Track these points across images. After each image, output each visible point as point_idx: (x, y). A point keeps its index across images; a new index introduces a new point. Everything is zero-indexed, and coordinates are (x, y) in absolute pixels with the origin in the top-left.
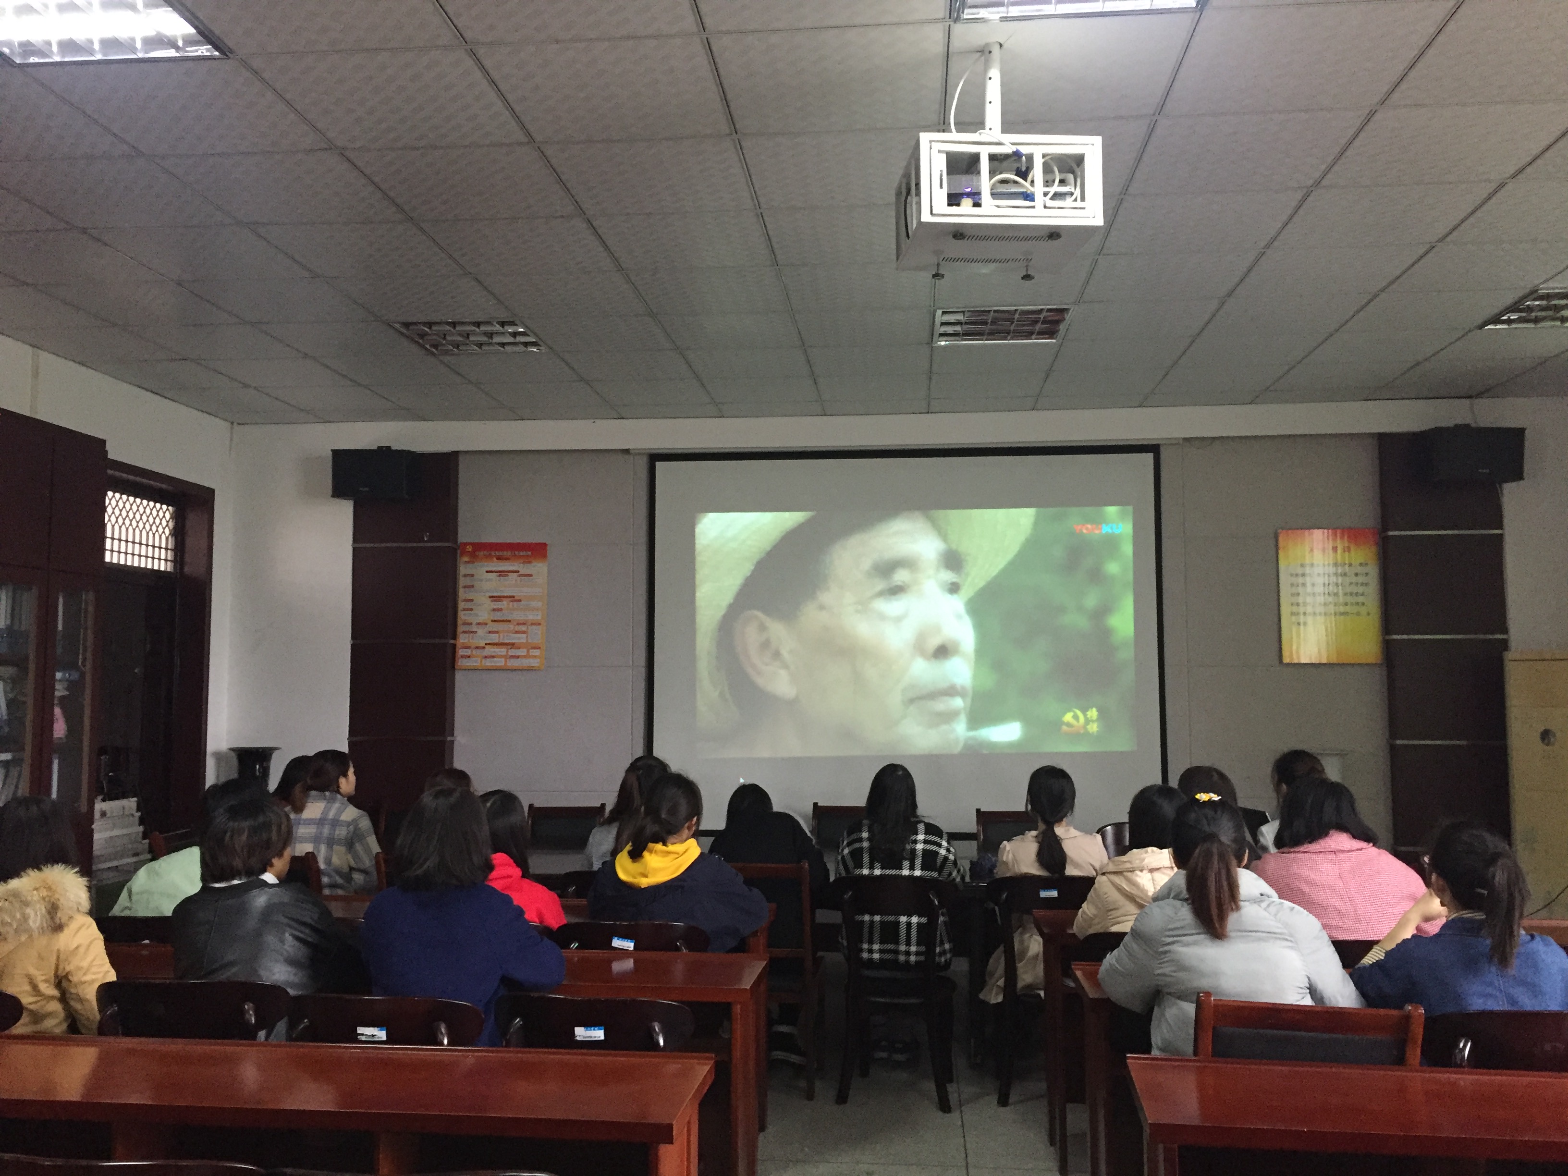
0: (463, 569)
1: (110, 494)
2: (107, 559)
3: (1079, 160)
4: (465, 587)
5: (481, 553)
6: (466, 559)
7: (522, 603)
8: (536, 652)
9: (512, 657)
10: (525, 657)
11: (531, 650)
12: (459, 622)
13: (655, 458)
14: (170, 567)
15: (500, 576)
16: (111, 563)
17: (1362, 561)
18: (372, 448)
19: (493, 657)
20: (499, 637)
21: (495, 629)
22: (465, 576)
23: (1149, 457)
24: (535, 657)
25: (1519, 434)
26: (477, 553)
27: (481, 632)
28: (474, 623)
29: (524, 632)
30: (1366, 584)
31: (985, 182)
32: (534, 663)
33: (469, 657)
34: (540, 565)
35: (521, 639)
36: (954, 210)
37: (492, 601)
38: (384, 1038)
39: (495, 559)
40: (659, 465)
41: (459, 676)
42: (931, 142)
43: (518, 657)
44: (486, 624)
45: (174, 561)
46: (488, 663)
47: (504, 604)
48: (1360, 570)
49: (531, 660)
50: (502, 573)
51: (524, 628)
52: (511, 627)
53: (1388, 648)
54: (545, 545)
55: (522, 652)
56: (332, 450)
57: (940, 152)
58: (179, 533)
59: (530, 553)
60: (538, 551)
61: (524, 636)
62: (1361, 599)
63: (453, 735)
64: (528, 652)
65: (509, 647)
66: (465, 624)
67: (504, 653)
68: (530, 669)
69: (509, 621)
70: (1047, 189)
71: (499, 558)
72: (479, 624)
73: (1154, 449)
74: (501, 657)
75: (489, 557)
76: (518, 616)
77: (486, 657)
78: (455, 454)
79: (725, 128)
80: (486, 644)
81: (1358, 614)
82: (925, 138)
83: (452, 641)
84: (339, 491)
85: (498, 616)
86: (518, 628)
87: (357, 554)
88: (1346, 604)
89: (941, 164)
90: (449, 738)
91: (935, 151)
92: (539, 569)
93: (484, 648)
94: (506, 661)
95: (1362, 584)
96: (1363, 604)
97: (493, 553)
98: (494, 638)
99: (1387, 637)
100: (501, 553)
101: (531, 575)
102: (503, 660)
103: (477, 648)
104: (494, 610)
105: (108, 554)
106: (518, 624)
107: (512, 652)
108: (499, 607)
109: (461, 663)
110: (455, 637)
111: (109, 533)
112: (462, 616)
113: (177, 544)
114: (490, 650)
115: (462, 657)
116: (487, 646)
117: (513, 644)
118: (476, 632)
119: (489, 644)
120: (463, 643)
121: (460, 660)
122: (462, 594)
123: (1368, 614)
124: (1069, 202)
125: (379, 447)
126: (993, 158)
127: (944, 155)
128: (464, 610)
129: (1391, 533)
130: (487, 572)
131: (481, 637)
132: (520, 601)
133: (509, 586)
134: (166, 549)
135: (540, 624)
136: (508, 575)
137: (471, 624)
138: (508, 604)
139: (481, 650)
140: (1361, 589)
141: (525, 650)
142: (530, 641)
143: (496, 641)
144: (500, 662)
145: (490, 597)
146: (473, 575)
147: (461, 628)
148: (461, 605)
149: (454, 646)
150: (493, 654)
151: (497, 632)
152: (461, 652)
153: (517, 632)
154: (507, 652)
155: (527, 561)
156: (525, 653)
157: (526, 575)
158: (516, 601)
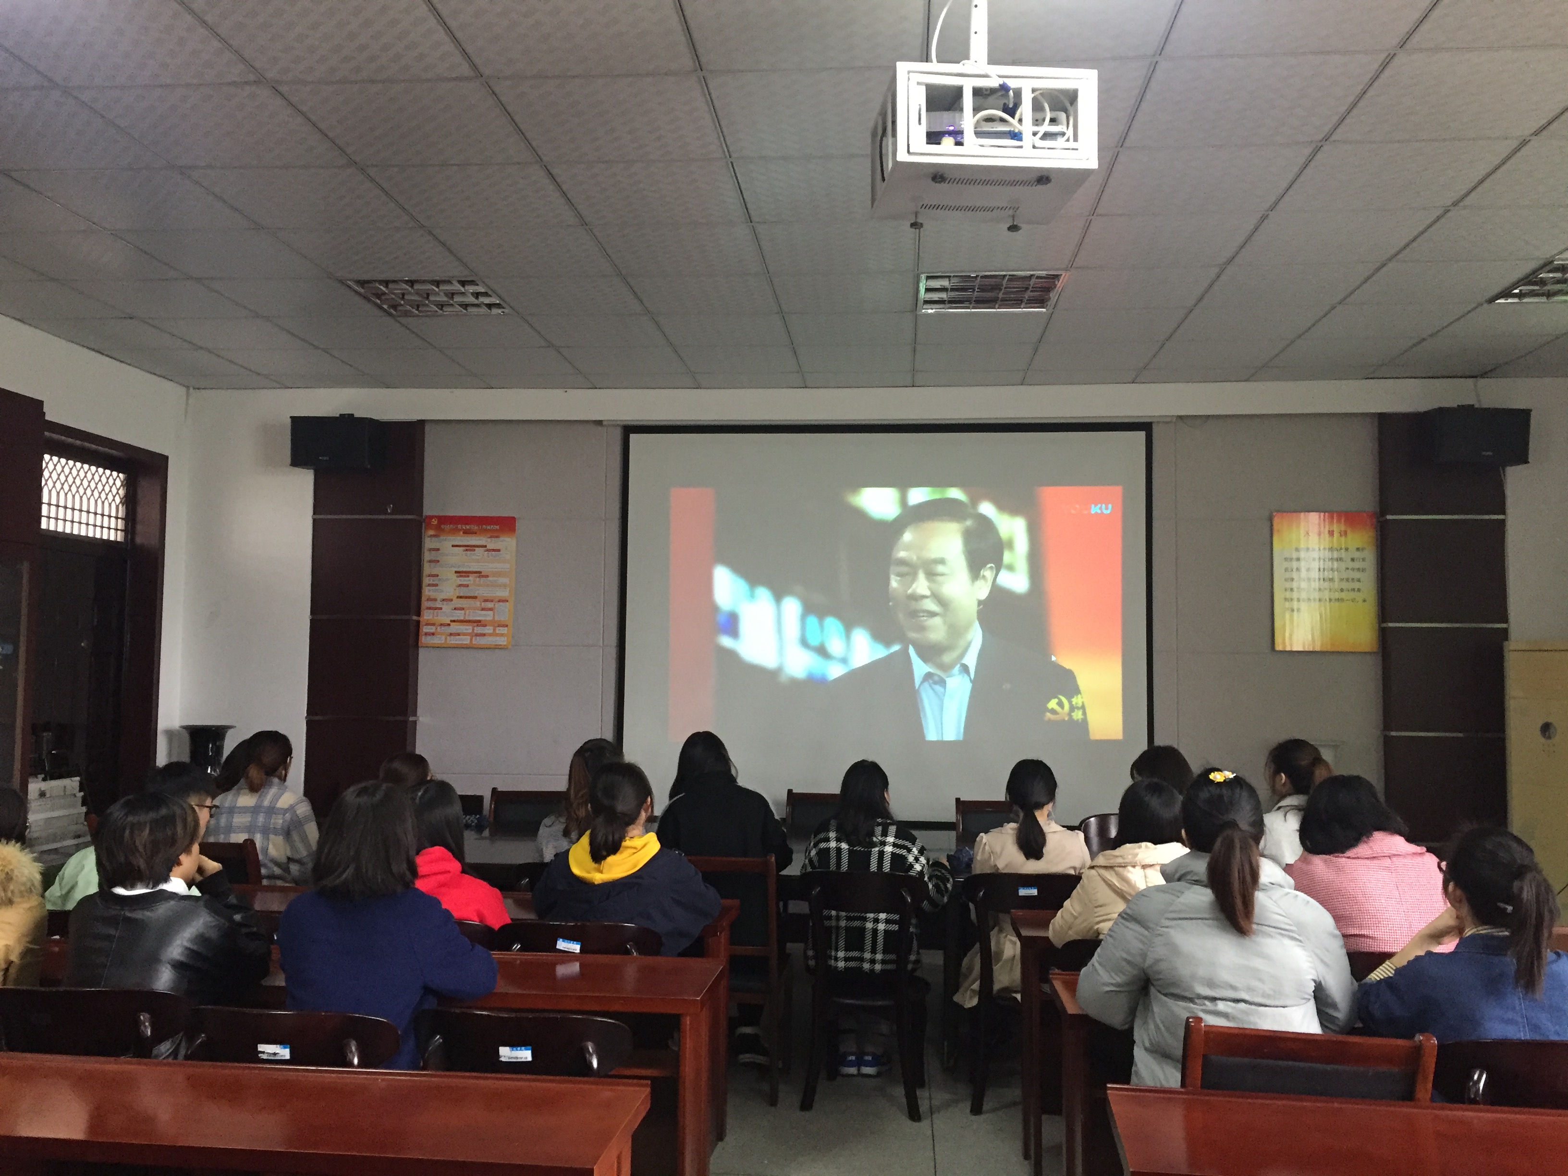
0: (428, 543)
1: (47, 457)
2: (44, 526)
3: (1072, 97)
4: (430, 561)
5: (447, 527)
6: (431, 532)
7: (489, 578)
8: (504, 630)
9: (477, 635)
10: (490, 635)
11: (497, 628)
12: (424, 599)
13: (629, 430)
14: (120, 537)
15: (467, 550)
16: (48, 530)
17: (1360, 546)
18: (335, 415)
19: (459, 635)
20: (465, 614)
21: (460, 606)
22: (431, 550)
23: (1142, 435)
24: (502, 635)
25: (1525, 414)
26: (443, 526)
27: (446, 608)
28: (439, 599)
29: (491, 609)
30: (1363, 570)
31: (968, 120)
32: (502, 641)
33: (433, 634)
34: (508, 539)
35: (488, 616)
36: (933, 148)
37: (457, 577)
38: (288, 1057)
39: (461, 533)
40: (633, 437)
41: (423, 654)
42: (909, 72)
43: (484, 635)
44: (451, 600)
45: (125, 531)
46: (453, 641)
47: (470, 580)
48: (1357, 555)
49: (498, 638)
50: (469, 548)
51: (490, 605)
52: (478, 604)
53: (1384, 636)
54: (513, 519)
55: (489, 630)
56: (291, 417)
57: (918, 83)
58: (130, 501)
59: (498, 527)
60: (506, 525)
61: (491, 613)
62: (1356, 585)
63: (415, 714)
64: (494, 630)
65: (475, 624)
66: (429, 599)
67: (470, 631)
68: (497, 647)
69: (475, 597)
70: (1036, 129)
71: (466, 532)
72: (444, 600)
73: (1146, 427)
74: (465, 634)
75: (455, 531)
76: (482, 592)
77: (451, 634)
78: (422, 423)
79: (687, 62)
80: (452, 621)
81: (1353, 600)
82: (902, 67)
83: (415, 618)
84: (298, 460)
85: (463, 592)
86: (484, 605)
87: (317, 526)
88: (1342, 590)
89: (920, 98)
90: (411, 719)
91: (913, 83)
92: (507, 543)
93: (449, 625)
94: (471, 640)
95: (1358, 569)
96: (1359, 590)
97: (459, 526)
98: (459, 615)
99: (1384, 625)
100: (468, 527)
101: (499, 550)
102: (469, 637)
103: (441, 625)
104: (460, 585)
105: (44, 521)
106: (486, 601)
107: (479, 630)
108: (465, 583)
109: (424, 640)
110: (419, 614)
111: (45, 499)
112: (427, 592)
113: (127, 514)
114: (455, 628)
115: (426, 634)
116: (452, 624)
117: (480, 621)
118: (441, 609)
119: (454, 621)
120: (428, 620)
121: (423, 637)
122: (427, 569)
123: (1364, 601)
124: (1060, 142)
125: (341, 415)
126: (977, 92)
127: (924, 88)
128: (429, 585)
129: (1389, 517)
130: (453, 546)
131: (446, 614)
132: (487, 576)
133: (476, 561)
134: (117, 518)
135: (507, 601)
136: (474, 550)
137: (435, 600)
138: (474, 581)
139: (446, 628)
140: (1357, 575)
141: (492, 628)
142: (497, 618)
143: (462, 618)
144: (466, 640)
145: (456, 572)
146: (438, 550)
147: (425, 604)
148: (426, 581)
149: (418, 622)
150: (459, 631)
151: (463, 609)
152: (425, 629)
153: (483, 609)
154: (473, 630)
155: (495, 535)
156: (491, 631)
157: (494, 550)
158: (483, 576)
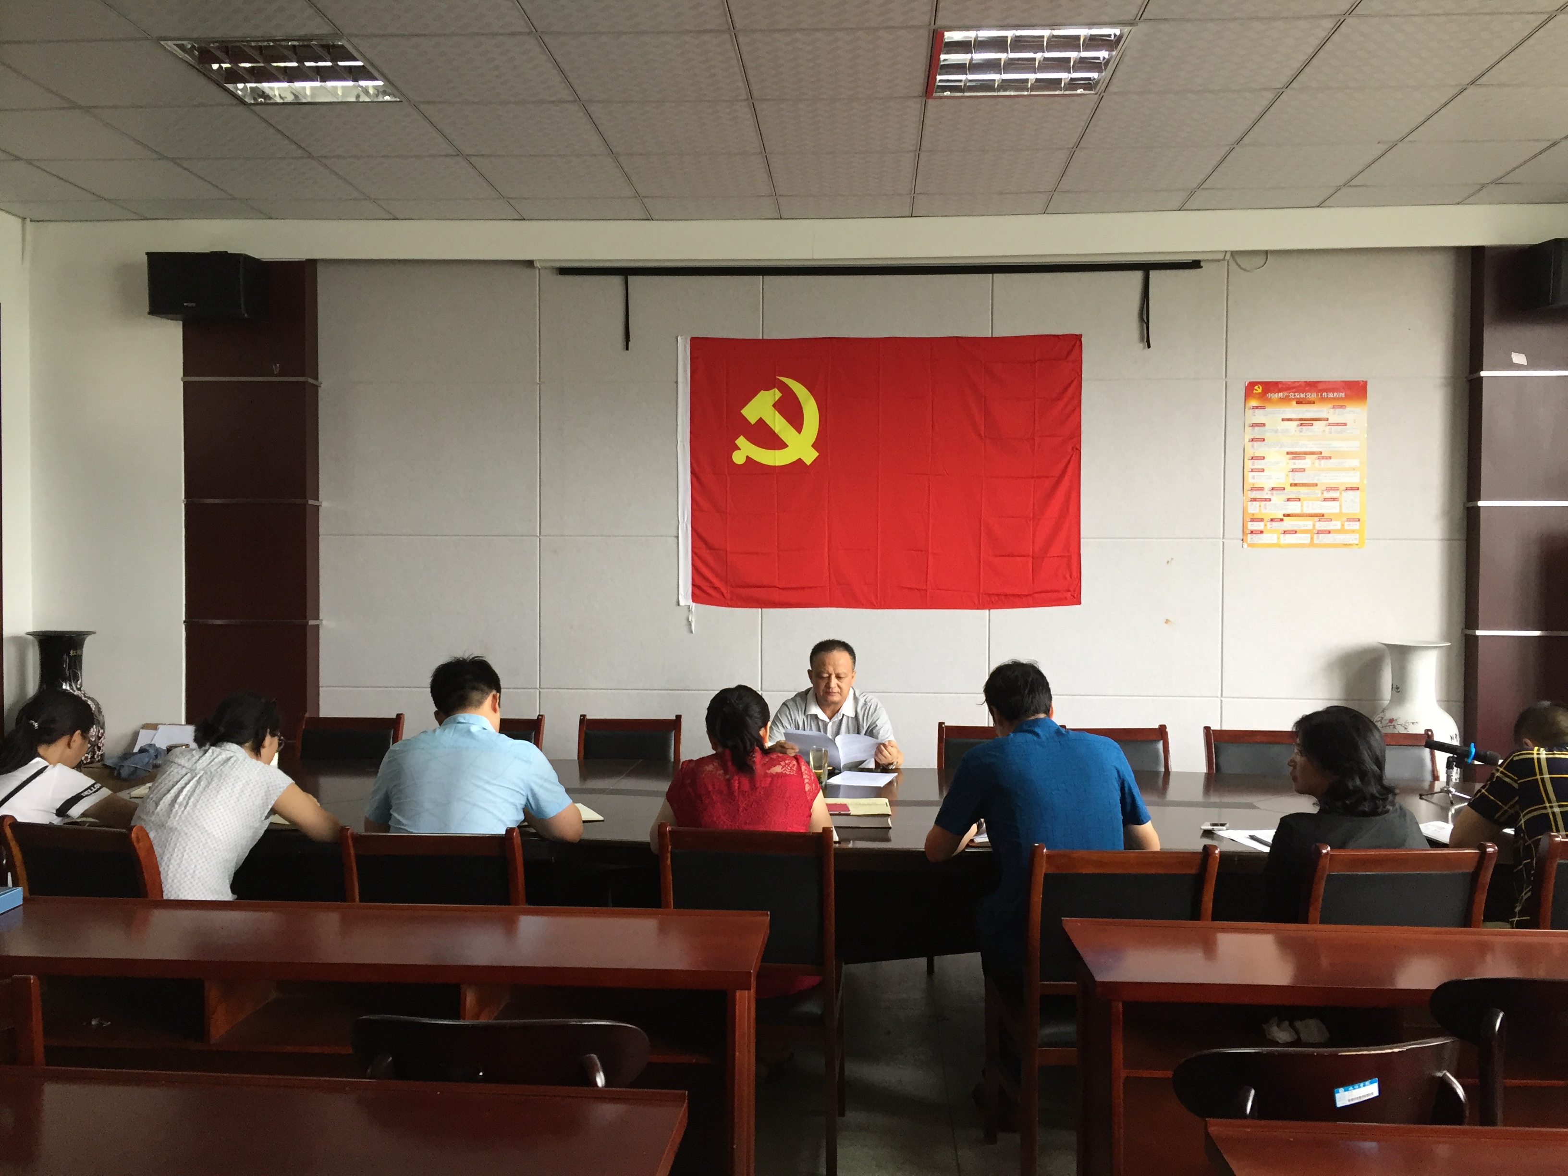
5: (1276, 396)
7: (1332, 461)
8: (1355, 526)
9: (1320, 532)
10: (1337, 532)
11: (1346, 523)
15: (1301, 425)
19: (1296, 532)
20: (1301, 506)
21: (1294, 496)
22: (1254, 425)
24: (1353, 531)
26: (1269, 395)
27: (1277, 499)
28: (1266, 488)
29: (1334, 499)
33: (1262, 532)
34: (1358, 410)
35: (1332, 508)
37: (1290, 459)
39: (1294, 403)
43: (1328, 532)
47: (1307, 462)
49: (1346, 536)
50: (1305, 422)
51: (1333, 494)
52: (1317, 491)
54: (1364, 383)
55: (1336, 525)
59: (1343, 395)
60: (1355, 391)
61: (1336, 504)
64: (1343, 525)
65: (1317, 519)
67: (1310, 527)
69: (1315, 485)
71: (1299, 402)
72: (1273, 489)
74: (1303, 531)
75: (1286, 400)
76: (1326, 479)
77: (1285, 532)
80: (1284, 515)
85: (1299, 478)
86: (1327, 494)
92: (1356, 415)
93: (1282, 520)
94: (1312, 538)
97: (1292, 395)
98: (1294, 507)
100: (1302, 395)
101: (1345, 424)
102: (1309, 535)
104: (1294, 470)
106: (1329, 489)
107: (1321, 525)
108: (1301, 466)
114: (1289, 523)
115: (1252, 532)
116: (1285, 518)
117: (1321, 515)
118: (1269, 500)
131: (1278, 506)
143: (1298, 511)
145: (1288, 453)
146: (1264, 425)
150: (1295, 528)
151: (1299, 500)
153: (1325, 500)
154: (1314, 525)
155: (1339, 405)
156: (1339, 527)
157: (1338, 424)
158: (1323, 458)
